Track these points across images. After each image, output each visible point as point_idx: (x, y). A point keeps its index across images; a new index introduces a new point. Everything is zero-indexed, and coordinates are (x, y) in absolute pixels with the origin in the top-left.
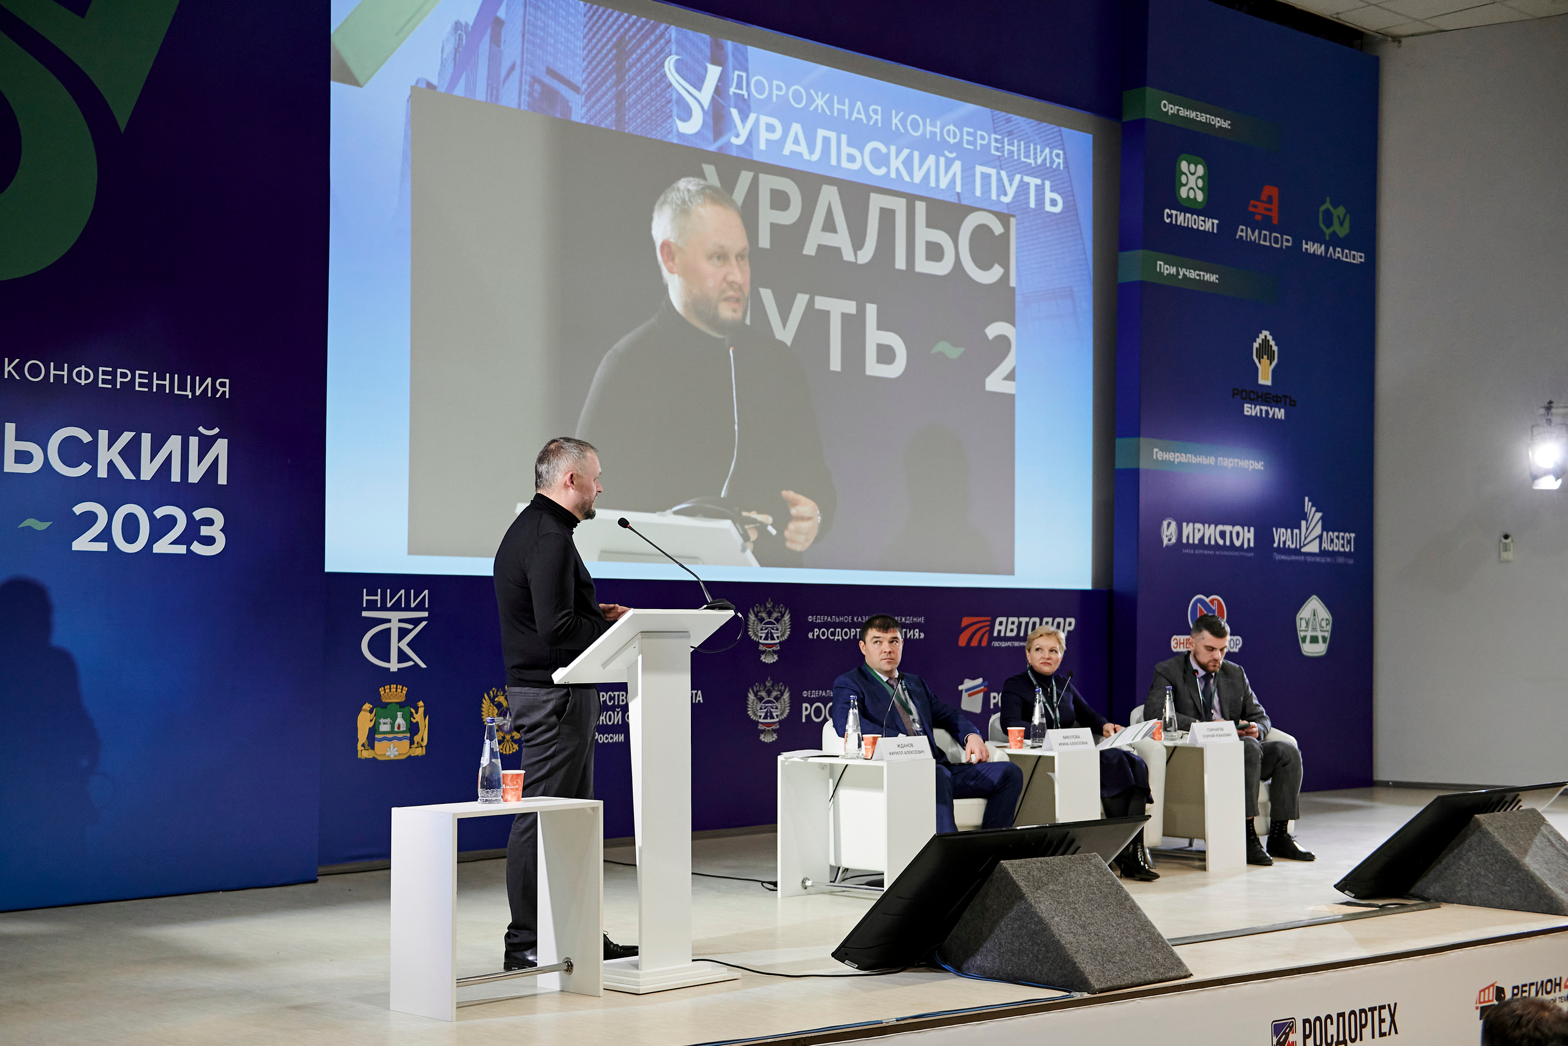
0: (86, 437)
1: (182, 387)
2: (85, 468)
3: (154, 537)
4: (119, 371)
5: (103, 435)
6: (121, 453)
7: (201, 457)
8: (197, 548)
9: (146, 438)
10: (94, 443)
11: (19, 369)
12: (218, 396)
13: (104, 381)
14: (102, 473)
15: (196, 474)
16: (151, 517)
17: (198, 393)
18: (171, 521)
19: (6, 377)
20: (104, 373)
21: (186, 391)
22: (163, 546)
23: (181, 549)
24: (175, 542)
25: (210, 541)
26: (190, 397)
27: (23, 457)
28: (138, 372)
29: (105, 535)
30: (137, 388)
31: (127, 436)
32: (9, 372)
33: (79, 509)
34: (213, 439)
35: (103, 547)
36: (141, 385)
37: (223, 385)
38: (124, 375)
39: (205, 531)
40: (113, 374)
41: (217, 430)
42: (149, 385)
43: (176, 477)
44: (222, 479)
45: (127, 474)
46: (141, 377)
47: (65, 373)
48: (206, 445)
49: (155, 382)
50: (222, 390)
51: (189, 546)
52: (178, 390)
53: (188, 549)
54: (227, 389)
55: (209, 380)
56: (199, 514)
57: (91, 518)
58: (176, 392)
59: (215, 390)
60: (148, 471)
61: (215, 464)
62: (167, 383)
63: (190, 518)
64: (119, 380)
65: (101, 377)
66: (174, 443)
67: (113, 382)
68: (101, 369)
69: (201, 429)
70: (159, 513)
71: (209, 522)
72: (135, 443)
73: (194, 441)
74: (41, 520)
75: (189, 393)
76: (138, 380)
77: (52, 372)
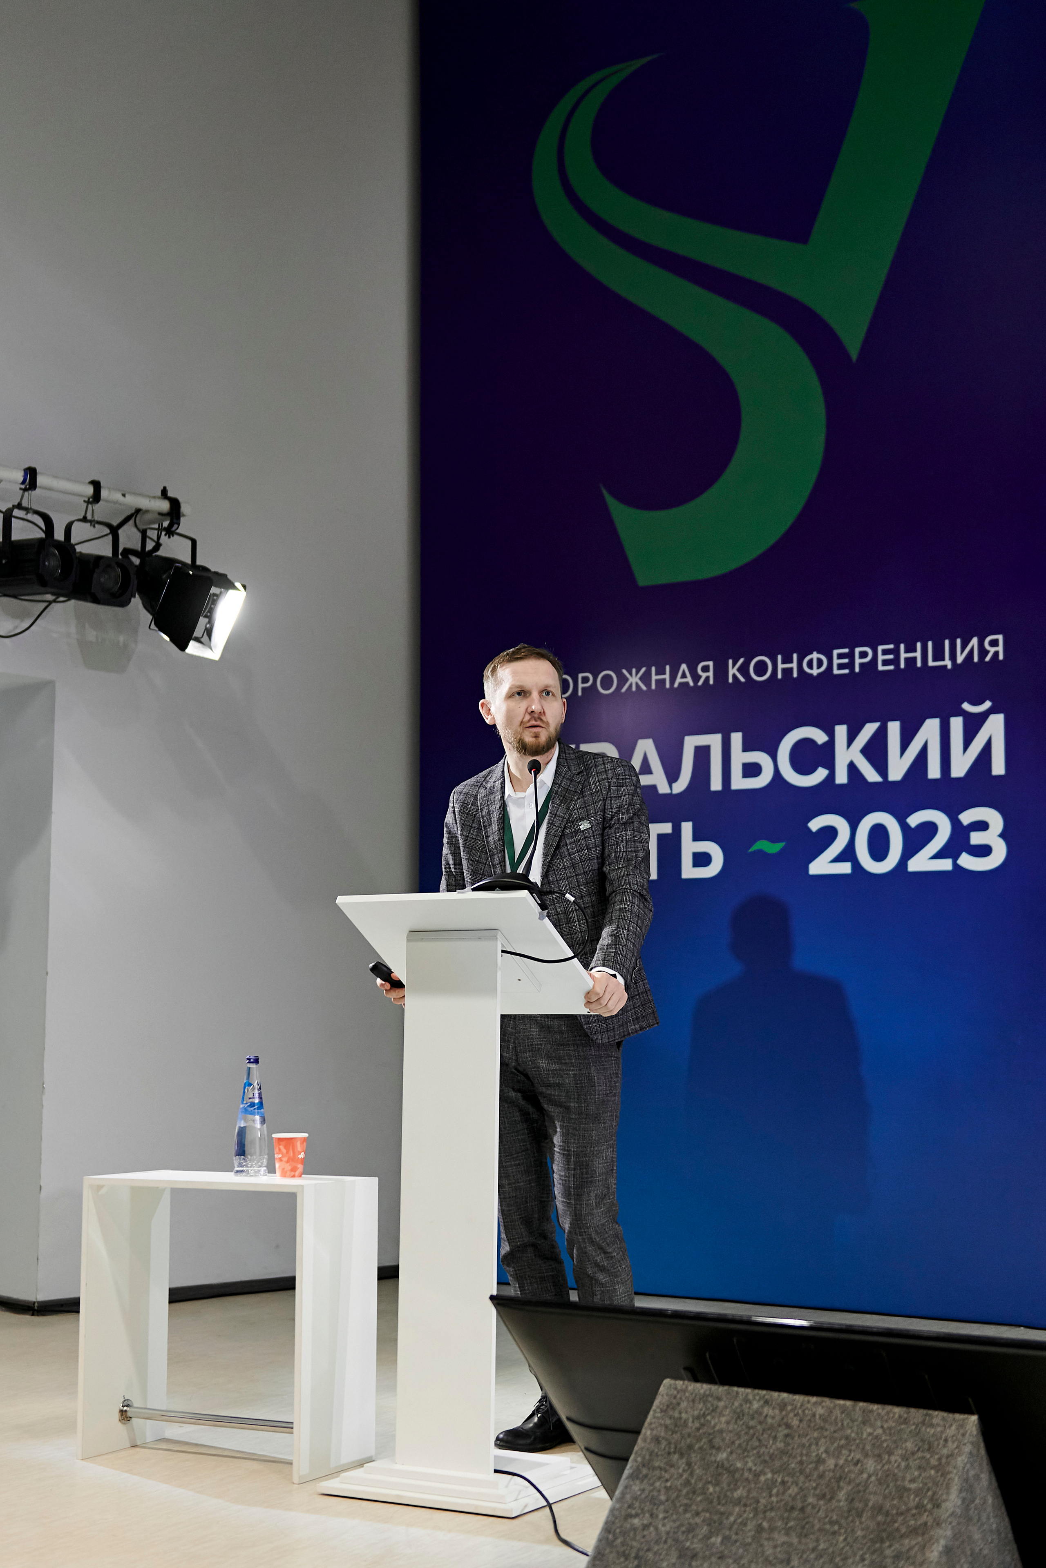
0: (820, 737)
1: (938, 656)
2: (821, 774)
3: (910, 850)
4: (858, 650)
5: (841, 731)
6: (865, 751)
7: (967, 742)
8: (967, 861)
9: (894, 728)
10: (830, 745)
11: (744, 670)
12: (988, 659)
13: (840, 666)
14: (841, 778)
15: (960, 766)
16: (904, 827)
17: (960, 659)
18: (930, 829)
19: (730, 680)
20: (840, 656)
21: (943, 659)
22: (921, 863)
23: (946, 865)
24: (939, 855)
25: (984, 851)
26: (949, 667)
27: (752, 770)
28: (880, 648)
29: (849, 854)
30: (881, 668)
31: (870, 729)
32: (734, 676)
33: (815, 825)
34: (984, 716)
35: (845, 868)
36: (885, 663)
37: (994, 643)
38: (863, 655)
39: (976, 838)
40: (851, 656)
41: (988, 704)
42: (896, 661)
43: (934, 771)
44: (998, 767)
45: (871, 775)
46: (885, 652)
47: (794, 665)
48: (973, 725)
49: (903, 655)
50: (992, 650)
51: (955, 858)
52: (934, 660)
53: (955, 864)
54: (1000, 649)
55: (975, 641)
56: (967, 817)
57: (830, 834)
58: (931, 663)
59: (983, 652)
60: (898, 768)
61: (987, 750)
62: (918, 654)
63: (956, 824)
64: (858, 661)
65: (836, 661)
66: (930, 729)
67: (851, 665)
68: (836, 652)
69: (966, 706)
70: (914, 820)
71: (982, 826)
72: (880, 737)
73: (957, 724)
74: (774, 841)
75: (948, 663)
76: (881, 658)
77: (780, 666)
